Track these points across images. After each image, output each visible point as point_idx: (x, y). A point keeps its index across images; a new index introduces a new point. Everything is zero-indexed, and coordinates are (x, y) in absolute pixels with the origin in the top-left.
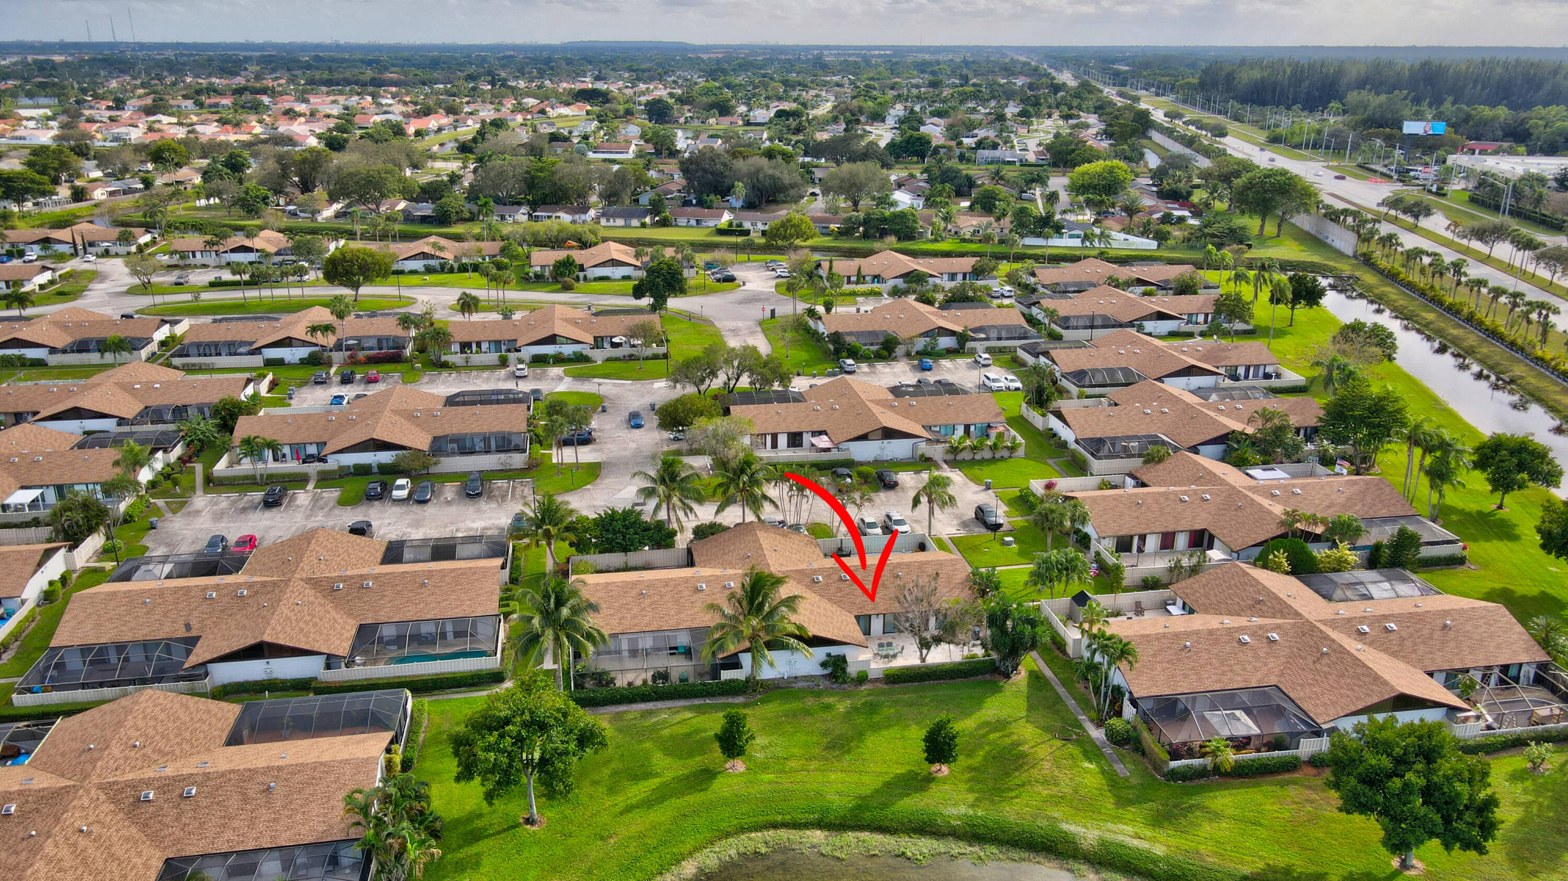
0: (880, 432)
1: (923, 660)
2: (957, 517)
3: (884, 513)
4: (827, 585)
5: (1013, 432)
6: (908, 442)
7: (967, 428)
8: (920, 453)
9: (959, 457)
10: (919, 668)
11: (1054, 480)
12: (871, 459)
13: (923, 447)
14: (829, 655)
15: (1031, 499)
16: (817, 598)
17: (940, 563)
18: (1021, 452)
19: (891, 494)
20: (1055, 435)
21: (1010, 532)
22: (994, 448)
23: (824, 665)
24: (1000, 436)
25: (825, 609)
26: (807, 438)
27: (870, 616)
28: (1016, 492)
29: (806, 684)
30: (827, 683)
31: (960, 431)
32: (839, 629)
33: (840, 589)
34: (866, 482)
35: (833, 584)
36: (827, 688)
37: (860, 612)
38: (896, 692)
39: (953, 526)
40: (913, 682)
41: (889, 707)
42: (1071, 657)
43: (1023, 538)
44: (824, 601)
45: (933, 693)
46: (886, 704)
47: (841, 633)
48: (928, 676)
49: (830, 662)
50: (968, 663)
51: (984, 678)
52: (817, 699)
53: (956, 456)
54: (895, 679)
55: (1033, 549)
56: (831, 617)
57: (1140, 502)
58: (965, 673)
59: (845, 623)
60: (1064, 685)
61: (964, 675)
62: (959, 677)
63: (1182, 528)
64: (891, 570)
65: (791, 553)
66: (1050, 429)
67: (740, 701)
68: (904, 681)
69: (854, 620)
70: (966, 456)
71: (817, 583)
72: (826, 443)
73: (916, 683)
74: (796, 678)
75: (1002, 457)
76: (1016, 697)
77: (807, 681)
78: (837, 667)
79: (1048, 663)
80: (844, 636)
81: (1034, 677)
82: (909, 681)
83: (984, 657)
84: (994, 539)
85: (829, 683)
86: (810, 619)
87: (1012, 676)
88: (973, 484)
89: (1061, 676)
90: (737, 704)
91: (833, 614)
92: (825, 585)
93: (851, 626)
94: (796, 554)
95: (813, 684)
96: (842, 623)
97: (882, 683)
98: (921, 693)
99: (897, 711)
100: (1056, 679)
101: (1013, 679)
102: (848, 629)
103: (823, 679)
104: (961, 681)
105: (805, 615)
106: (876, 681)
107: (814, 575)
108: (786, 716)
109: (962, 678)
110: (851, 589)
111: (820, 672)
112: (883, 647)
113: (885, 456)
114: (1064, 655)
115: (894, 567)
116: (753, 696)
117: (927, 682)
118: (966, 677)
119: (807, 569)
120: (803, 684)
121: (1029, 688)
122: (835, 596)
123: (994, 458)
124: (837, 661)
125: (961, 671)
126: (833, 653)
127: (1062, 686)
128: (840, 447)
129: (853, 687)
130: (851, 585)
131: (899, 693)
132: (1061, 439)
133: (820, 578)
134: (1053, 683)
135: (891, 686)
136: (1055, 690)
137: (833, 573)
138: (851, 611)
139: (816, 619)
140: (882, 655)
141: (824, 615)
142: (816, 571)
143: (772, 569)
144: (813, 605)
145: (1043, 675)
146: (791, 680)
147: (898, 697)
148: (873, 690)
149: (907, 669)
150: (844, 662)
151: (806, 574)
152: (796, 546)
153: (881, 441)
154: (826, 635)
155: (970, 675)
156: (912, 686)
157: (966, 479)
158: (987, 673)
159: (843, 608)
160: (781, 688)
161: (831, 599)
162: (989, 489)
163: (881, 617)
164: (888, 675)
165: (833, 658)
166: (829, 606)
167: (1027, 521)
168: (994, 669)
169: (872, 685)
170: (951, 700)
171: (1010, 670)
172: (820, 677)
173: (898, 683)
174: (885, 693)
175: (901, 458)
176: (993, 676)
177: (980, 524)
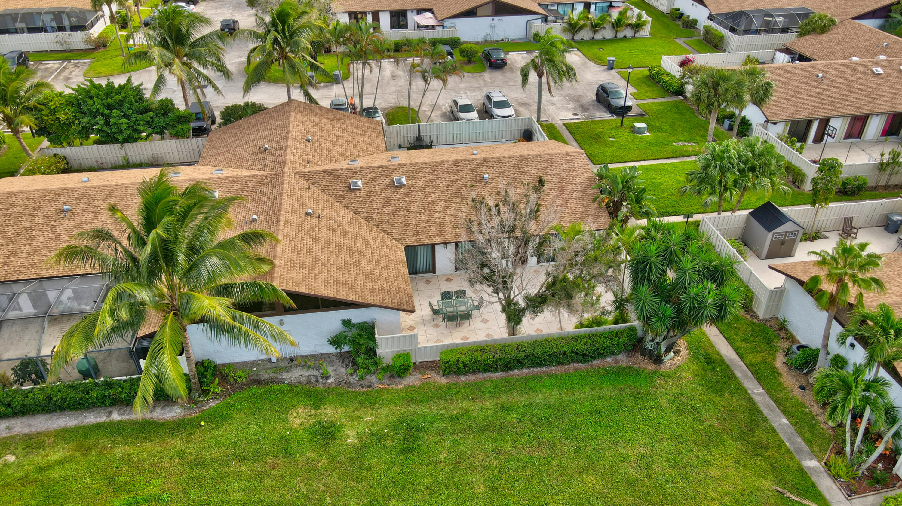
0: (490, 7)
1: (512, 332)
2: (576, 99)
3: (484, 95)
4: (370, 194)
5: (636, 11)
6: (522, 19)
7: (587, 6)
8: (534, 31)
9: (578, 37)
10: (504, 346)
11: (691, 56)
12: (480, 40)
13: (538, 26)
14: (347, 323)
15: (665, 77)
16: (348, 216)
17: (550, 160)
18: (645, 32)
19: (498, 75)
20: (682, 15)
21: (641, 117)
22: (617, 25)
23: (335, 341)
24: (623, 14)
25: (355, 237)
26: (413, 18)
27: (433, 246)
28: (646, 71)
29: (306, 373)
30: (342, 371)
31: (579, 8)
32: (368, 276)
33: (388, 201)
34: (470, 62)
35: (379, 193)
36: (339, 383)
37: (416, 240)
38: (459, 396)
39: (568, 110)
40: (491, 371)
41: (441, 432)
42: (761, 318)
43: (657, 125)
44: (359, 222)
45: (525, 399)
46: (437, 425)
47: (369, 285)
48: (519, 361)
49: (346, 336)
50: (589, 336)
51: (617, 361)
52: (313, 412)
53: (574, 35)
54: (459, 368)
55: (672, 139)
56: (361, 253)
57: (820, 75)
58: (584, 355)
59: (383, 263)
60: (759, 379)
61: (581, 358)
62: (573, 361)
63: (876, 110)
64: (472, 171)
65: (334, 144)
66: (678, 9)
67: (173, 414)
68: (476, 371)
69: (403, 256)
70: (585, 34)
71: (354, 191)
72: (430, 20)
73: (497, 374)
74: (292, 360)
75: (625, 37)
76: (678, 408)
77: (310, 367)
78: (361, 345)
79: (722, 329)
80: (372, 291)
81: (703, 360)
82: (485, 371)
83: (616, 322)
84: (622, 125)
85: (344, 372)
86: (316, 260)
87: (666, 359)
88: (592, 64)
89: (750, 358)
90: (162, 424)
91: (367, 244)
92: (367, 195)
93: (392, 266)
94: (341, 145)
95: (316, 373)
96: (378, 262)
97: (438, 373)
98: (504, 399)
99: (454, 443)
100: (741, 363)
101: (667, 364)
102: (385, 275)
103: (338, 363)
104: (576, 370)
105: (309, 251)
106: (429, 368)
107: (351, 178)
108: (242, 459)
109: (578, 362)
110: (406, 201)
111: (332, 349)
112: (450, 298)
113: (496, 36)
114: (747, 312)
115: (478, 165)
116: (200, 404)
117: (516, 372)
118: (585, 361)
119: (342, 169)
120: (300, 374)
121: (699, 387)
122: (378, 213)
123: (616, 37)
124: (360, 335)
125: (577, 353)
126: (354, 321)
127: (756, 382)
128: (445, 25)
129: (387, 381)
130: (407, 195)
131: (465, 397)
132: (691, 18)
133: (360, 183)
134: (738, 374)
135: (454, 379)
136: (746, 392)
137: (382, 175)
138: (400, 239)
139: (328, 259)
140: (445, 314)
141: (349, 249)
142: (355, 173)
143: (286, 169)
144: (334, 231)
145: (718, 354)
146: (283, 365)
147: (462, 408)
148: (420, 387)
149: (482, 350)
150: (368, 338)
151: (339, 177)
152: (346, 135)
153: (491, 18)
154: (338, 291)
155: (591, 357)
156: (490, 379)
157: (585, 58)
158: (620, 352)
159: (388, 234)
160: (259, 382)
161: (372, 218)
162: (612, 69)
163: (452, 247)
164: (447, 362)
165: (355, 331)
166: (364, 232)
167: (661, 104)
168: (634, 346)
169: (420, 376)
170: (558, 418)
171: (663, 349)
172: (334, 358)
173: (465, 374)
174: (440, 398)
175: (513, 38)
176: (633, 359)
177: (602, 107)
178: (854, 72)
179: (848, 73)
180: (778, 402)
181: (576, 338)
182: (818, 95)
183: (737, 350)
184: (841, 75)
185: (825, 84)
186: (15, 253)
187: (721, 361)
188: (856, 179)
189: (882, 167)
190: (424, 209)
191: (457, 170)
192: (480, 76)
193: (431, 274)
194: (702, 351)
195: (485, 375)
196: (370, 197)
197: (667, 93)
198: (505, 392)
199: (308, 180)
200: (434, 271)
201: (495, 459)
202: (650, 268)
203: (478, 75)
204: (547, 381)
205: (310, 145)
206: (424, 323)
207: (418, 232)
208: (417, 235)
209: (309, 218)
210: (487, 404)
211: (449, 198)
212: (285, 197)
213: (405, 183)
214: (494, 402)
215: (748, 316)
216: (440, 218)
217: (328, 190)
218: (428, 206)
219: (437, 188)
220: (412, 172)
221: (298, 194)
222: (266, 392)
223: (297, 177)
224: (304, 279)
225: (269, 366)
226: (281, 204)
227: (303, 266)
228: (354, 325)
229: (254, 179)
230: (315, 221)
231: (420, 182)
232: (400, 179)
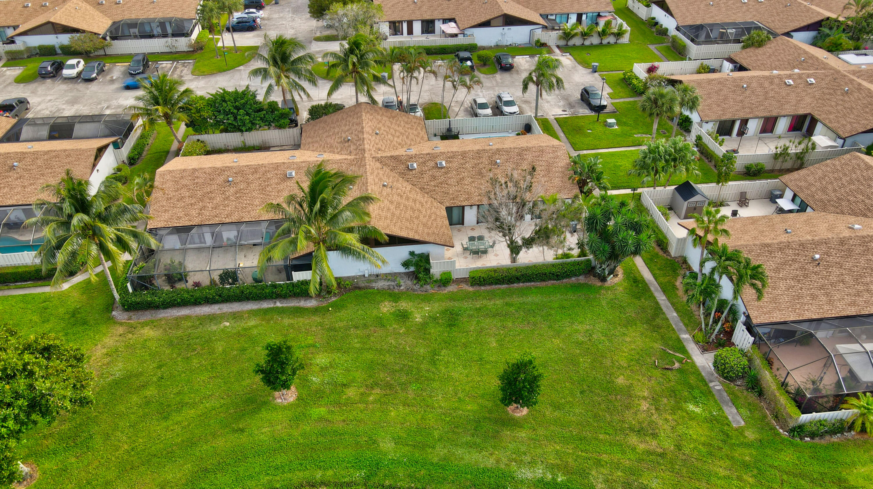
0: (501, 20)
1: (514, 260)
2: (565, 98)
3: (496, 94)
4: (422, 173)
5: (620, 21)
6: (525, 30)
7: (579, 17)
8: (536, 39)
9: (571, 43)
10: (508, 269)
11: (656, 64)
12: (493, 44)
13: (540, 34)
14: (412, 253)
15: (635, 82)
16: (409, 187)
17: (542, 151)
18: (625, 39)
19: (506, 76)
20: (657, 23)
21: (613, 114)
22: (603, 34)
23: (406, 264)
24: (608, 24)
25: (415, 201)
26: (439, 26)
27: (463, 207)
28: (620, 75)
29: (387, 283)
30: (409, 283)
31: (573, 19)
32: (425, 225)
33: (434, 178)
34: (485, 65)
35: (428, 172)
36: (408, 289)
37: (453, 203)
38: (481, 297)
39: (559, 107)
40: (500, 284)
41: (471, 316)
42: (673, 256)
43: (624, 120)
44: (416, 191)
45: (521, 300)
46: (468, 312)
47: (426, 230)
48: (517, 278)
49: (412, 261)
50: (562, 264)
51: (578, 280)
52: (394, 304)
53: (567, 41)
54: (480, 281)
55: (634, 131)
56: (419, 210)
57: (745, 86)
58: (557, 276)
59: (433, 217)
60: (664, 291)
61: (556, 277)
62: (550, 279)
63: (783, 113)
64: (489, 157)
65: (393, 136)
66: (654, 18)
67: (312, 304)
68: (491, 284)
69: (445, 213)
70: (577, 41)
71: (412, 170)
72: (454, 29)
73: (504, 286)
74: (377, 276)
75: (609, 43)
76: (612, 306)
77: (389, 280)
78: (421, 266)
79: (647, 262)
80: (428, 234)
81: (632, 280)
82: (496, 284)
83: (579, 256)
84: (598, 120)
85: (410, 283)
86: (393, 214)
87: (608, 279)
88: (581, 67)
89: (661, 279)
90: (307, 309)
91: (422, 206)
92: (420, 173)
93: (439, 219)
94: (398, 137)
95: (393, 283)
96: (430, 217)
97: (467, 285)
98: (508, 299)
99: (478, 322)
100: (655, 283)
101: (609, 282)
102: (435, 225)
103: (406, 279)
104: (552, 284)
105: (389, 209)
106: (461, 282)
107: (409, 161)
108: (356, 327)
109: (554, 280)
110: (445, 177)
111: (402, 270)
112: (474, 240)
113: (505, 42)
114: (665, 252)
115: (493, 153)
116: (327, 299)
117: (515, 284)
118: (558, 280)
119: (403, 155)
120: (383, 284)
121: (626, 295)
122: (428, 185)
123: (601, 43)
124: (421, 260)
125: (553, 274)
126: (416, 252)
127: (662, 293)
128: (465, 33)
129: (436, 289)
130: (446, 173)
131: (484, 298)
132: (663, 27)
133: (415, 165)
134: (652, 289)
135: (477, 288)
136: (655, 298)
137: (429, 160)
138: (443, 202)
139: (400, 214)
140: (471, 250)
141: (412, 208)
142: (412, 158)
143: (366, 155)
144: (401, 196)
145: (642, 277)
146: (372, 278)
147: (482, 304)
148: (456, 292)
149: (495, 271)
150: (427, 263)
151: (401, 160)
152: (400, 129)
153: (502, 28)
154: (408, 234)
155: (562, 277)
156: (499, 289)
157: (575, 62)
158: (581, 275)
159: (434, 199)
160: (359, 288)
161: (424, 188)
162: (595, 72)
163: (475, 208)
164: (474, 278)
165: (416, 258)
166: (419, 197)
167: (629, 103)
168: (589, 271)
169: (456, 286)
170: (540, 310)
171: (607, 272)
172: (403, 275)
173: (484, 285)
174: (469, 298)
175: (519, 43)
176: (588, 279)
177: (585, 105)
178: (771, 83)
179: (766, 84)
180: (673, 304)
181: (553, 265)
182: (742, 101)
183: (654, 275)
184: (761, 85)
185: (748, 92)
186: (204, 208)
187: (643, 281)
188: (757, 165)
189: (776, 156)
190: (458, 183)
191: (479, 157)
192: (493, 77)
193: (461, 226)
194: (632, 275)
195: (496, 286)
196: (422, 174)
197: (635, 94)
198: (508, 296)
199: (381, 162)
200: (463, 224)
201: (502, 330)
202: (597, 222)
203: (491, 76)
204: (534, 290)
205: (378, 137)
206: (458, 255)
207: (454, 198)
208: (453, 200)
209: (385, 188)
210: (497, 302)
211: (474, 175)
212: (368, 174)
213: (445, 165)
214: (502, 301)
215: (665, 255)
216: (468, 189)
217: (394, 169)
218: (460, 181)
219: (466, 169)
220: (449, 158)
221: (376, 172)
222: (365, 293)
223: (374, 160)
224: (388, 226)
225: (363, 279)
226: (367, 179)
227: (386, 218)
228: (416, 255)
229: (345, 161)
230: (389, 190)
231: (455, 165)
232: (441, 163)
